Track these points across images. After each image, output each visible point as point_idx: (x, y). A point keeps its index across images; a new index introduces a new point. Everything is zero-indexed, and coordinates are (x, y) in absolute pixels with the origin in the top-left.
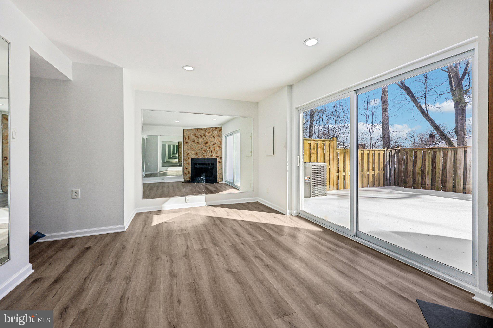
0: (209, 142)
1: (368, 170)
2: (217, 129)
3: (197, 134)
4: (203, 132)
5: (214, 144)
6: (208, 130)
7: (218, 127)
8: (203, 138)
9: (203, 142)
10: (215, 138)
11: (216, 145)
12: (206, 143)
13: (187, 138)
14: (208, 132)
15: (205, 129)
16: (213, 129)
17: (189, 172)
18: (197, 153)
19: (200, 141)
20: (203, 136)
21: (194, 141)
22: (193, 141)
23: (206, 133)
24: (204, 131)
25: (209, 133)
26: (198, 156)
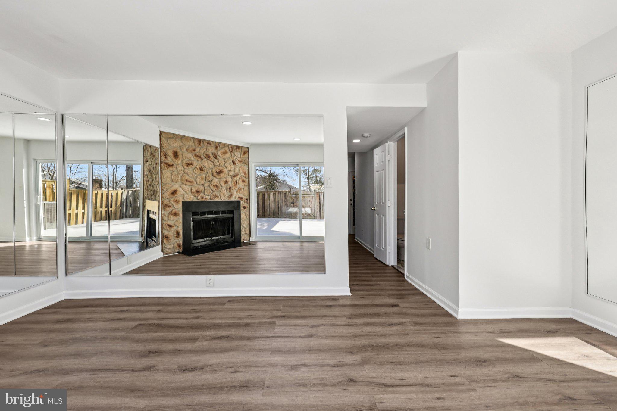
0: (225, 170)
1: (101, 207)
2: (240, 150)
3: (198, 149)
4: (211, 150)
5: (235, 176)
6: (223, 148)
7: (242, 147)
8: (213, 160)
9: (212, 169)
10: (237, 164)
11: (238, 177)
12: (220, 172)
13: (170, 153)
14: (223, 151)
15: (217, 145)
16: (232, 148)
17: (178, 233)
18: (199, 190)
19: (206, 165)
20: (212, 158)
21: (192, 164)
22: (188, 165)
23: (219, 153)
24: (214, 148)
25: (225, 153)
26: (202, 198)
